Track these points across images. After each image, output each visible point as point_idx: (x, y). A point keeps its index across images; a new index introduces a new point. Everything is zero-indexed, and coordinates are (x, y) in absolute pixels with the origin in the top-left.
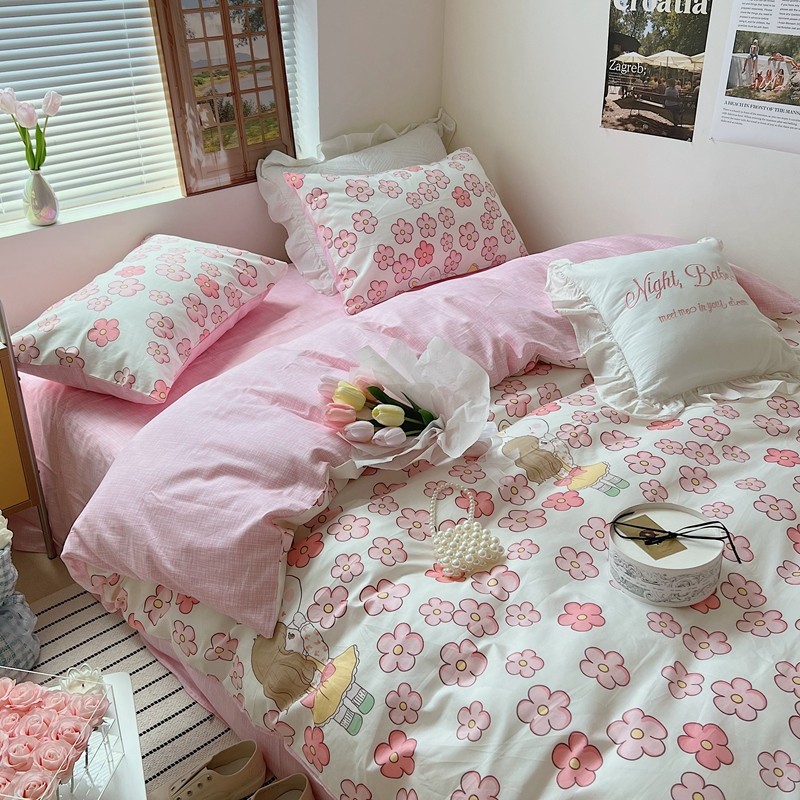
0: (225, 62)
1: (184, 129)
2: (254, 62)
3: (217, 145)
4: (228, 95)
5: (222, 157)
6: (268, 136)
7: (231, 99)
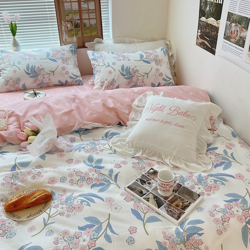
0: (78, 9)
1: (61, 29)
2: (89, 10)
3: (73, 35)
4: (78, 20)
5: (75, 39)
6: (93, 34)
7: (79, 21)
